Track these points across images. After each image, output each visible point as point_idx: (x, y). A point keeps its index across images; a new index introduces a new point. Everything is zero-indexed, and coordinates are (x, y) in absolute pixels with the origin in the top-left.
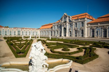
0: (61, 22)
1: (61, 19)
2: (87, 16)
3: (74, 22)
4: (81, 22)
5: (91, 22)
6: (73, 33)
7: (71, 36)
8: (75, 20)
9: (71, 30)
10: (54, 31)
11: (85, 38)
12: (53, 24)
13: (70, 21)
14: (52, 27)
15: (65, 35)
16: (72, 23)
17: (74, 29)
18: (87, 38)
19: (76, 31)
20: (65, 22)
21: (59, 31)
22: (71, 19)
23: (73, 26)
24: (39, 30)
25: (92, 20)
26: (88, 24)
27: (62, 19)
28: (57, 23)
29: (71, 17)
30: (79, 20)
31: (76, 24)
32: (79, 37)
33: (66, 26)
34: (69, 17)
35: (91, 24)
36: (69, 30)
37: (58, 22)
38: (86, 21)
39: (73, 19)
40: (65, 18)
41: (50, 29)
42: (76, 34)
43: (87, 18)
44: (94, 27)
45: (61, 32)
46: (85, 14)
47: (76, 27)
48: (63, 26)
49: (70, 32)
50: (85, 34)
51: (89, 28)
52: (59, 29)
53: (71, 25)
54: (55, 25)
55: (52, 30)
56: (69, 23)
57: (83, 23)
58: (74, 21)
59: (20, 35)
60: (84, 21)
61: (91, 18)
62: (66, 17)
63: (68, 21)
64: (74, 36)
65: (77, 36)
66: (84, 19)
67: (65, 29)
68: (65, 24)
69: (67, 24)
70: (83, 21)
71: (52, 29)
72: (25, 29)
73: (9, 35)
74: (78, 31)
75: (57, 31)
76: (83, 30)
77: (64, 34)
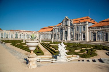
0: (62, 25)
1: (62, 22)
2: (89, 20)
3: (76, 26)
4: (82, 26)
5: (92, 26)
6: (75, 37)
7: (72, 39)
8: (77, 24)
9: (72, 34)
10: (55, 35)
11: (87, 41)
12: (53, 28)
13: (71, 24)
14: (52, 30)
15: (67, 39)
16: (74, 27)
17: (76, 33)
18: (88, 41)
19: (77, 34)
20: (67, 25)
21: (60, 35)
22: (72, 23)
23: (75, 30)
24: (38, 33)
25: (93, 24)
26: (89, 28)
27: (64, 22)
28: (57, 26)
29: (72, 21)
30: (81, 24)
31: (78, 27)
32: (80, 40)
33: (67, 29)
34: (70, 21)
35: (92, 28)
36: (70, 33)
37: (59, 25)
38: (88, 25)
39: (74, 22)
40: (66, 22)
41: (50, 32)
42: (77, 37)
43: (88, 22)
44: (96, 31)
45: (62, 36)
46: (86, 18)
47: (78, 30)
48: (65, 29)
49: (72, 35)
50: (87, 38)
51: (91, 32)
52: (60, 32)
53: (72, 28)
54: (56, 28)
55: (52, 34)
56: (70, 27)
57: (84, 27)
58: (75, 24)
59: (17, 38)
60: (86, 25)
61: (92, 21)
62: (67, 20)
63: (69, 24)
64: (75, 40)
65: (79, 40)
66: (86, 22)
67: (66, 32)
68: (66, 28)
69: (69, 28)
70: (84, 25)
71: (52, 32)
72: (23, 32)
73: (6, 38)
74: (79, 34)
75: (58, 35)
76: (85, 34)
77: (65, 38)
